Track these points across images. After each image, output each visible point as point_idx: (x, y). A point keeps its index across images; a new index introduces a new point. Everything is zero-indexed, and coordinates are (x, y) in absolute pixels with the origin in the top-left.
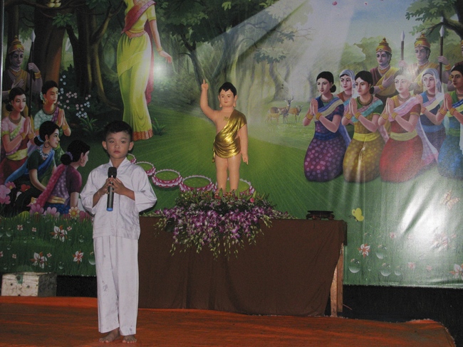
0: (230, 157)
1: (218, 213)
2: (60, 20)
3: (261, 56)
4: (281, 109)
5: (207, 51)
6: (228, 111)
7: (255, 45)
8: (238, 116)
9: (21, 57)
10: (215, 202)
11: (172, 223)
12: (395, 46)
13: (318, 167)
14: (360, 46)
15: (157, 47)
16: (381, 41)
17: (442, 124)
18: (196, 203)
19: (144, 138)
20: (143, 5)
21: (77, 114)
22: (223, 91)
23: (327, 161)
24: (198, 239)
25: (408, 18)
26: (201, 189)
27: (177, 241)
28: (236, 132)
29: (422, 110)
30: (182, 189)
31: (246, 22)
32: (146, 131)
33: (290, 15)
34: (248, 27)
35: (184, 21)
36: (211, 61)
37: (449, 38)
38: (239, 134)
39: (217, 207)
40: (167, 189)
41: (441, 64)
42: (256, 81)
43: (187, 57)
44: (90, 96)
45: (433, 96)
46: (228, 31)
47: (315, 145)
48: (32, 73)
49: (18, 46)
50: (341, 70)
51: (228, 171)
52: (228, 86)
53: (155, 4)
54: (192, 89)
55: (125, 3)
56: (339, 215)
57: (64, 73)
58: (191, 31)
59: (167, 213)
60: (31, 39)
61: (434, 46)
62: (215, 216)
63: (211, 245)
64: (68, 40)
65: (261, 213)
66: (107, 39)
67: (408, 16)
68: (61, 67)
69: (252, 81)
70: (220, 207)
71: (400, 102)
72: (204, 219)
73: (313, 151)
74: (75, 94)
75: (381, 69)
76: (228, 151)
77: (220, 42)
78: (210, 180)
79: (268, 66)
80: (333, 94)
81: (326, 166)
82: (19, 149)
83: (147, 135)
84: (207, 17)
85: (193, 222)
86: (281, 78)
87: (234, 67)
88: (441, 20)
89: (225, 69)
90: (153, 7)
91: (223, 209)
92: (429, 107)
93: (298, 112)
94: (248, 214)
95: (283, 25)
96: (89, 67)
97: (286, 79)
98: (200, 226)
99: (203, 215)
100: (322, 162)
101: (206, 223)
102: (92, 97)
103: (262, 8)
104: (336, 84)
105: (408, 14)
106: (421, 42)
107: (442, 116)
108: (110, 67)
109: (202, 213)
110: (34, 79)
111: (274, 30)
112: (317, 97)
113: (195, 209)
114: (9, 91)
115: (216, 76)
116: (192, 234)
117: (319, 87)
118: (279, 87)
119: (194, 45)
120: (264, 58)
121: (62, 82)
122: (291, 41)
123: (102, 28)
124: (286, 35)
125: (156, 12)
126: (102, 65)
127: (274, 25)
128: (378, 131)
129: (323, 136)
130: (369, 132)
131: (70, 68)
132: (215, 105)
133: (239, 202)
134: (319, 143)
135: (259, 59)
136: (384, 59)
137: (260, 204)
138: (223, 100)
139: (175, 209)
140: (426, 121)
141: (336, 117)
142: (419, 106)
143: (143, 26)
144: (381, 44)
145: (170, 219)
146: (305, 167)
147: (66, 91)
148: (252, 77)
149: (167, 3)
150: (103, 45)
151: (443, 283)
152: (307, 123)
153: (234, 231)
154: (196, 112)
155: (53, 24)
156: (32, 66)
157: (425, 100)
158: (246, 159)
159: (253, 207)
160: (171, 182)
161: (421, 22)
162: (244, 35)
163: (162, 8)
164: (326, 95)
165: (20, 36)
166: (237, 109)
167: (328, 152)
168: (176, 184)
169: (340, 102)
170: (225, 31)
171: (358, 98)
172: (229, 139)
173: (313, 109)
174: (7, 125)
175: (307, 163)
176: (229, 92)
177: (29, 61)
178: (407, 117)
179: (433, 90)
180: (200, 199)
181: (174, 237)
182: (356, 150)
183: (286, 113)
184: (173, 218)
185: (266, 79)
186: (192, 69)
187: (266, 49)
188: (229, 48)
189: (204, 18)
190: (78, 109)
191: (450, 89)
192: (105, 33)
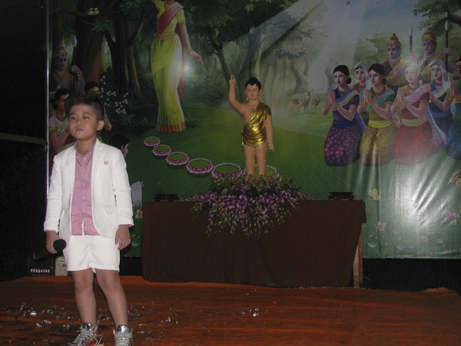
0: (258, 145)
1: (249, 197)
2: (98, 26)
3: (282, 53)
4: (301, 101)
5: (232, 50)
6: (255, 104)
7: (277, 43)
8: (263, 108)
9: (65, 61)
10: (245, 187)
11: (207, 206)
12: (404, 40)
13: (337, 152)
14: (372, 41)
15: (187, 48)
16: (392, 36)
17: (449, 110)
18: (228, 188)
19: (177, 131)
20: (173, 9)
21: (117, 111)
22: (249, 86)
23: (345, 147)
24: (231, 221)
25: (416, 14)
26: (231, 176)
27: (212, 223)
28: (262, 122)
29: (431, 97)
30: (214, 176)
31: (267, 22)
32: (180, 124)
33: (308, 14)
34: (269, 27)
35: (211, 23)
36: (236, 59)
37: (453, 31)
38: (265, 125)
39: (247, 191)
40: (200, 176)
41: (447, 55)
42: (278, 76)
43: (215, 56)
44: (127, 94)
45: (441, 85)
46: (252, 31)
47: (334, 132)
48: (74, 74)
49: (62, 51)
50: (356, 63)
51: (256, 158)
52: (253, 81)
53: (184, 9)
54: (220, 85)
55: (157, 9)
56: (357, 196)
57: (104, 73)
58: (217, 32)
59: (202, 198)
60: (73, 44)
61: (440, 40)
62: (246, 199)
63: (243, 226)
64: (107, 43)
65: (288, 196)
66: (142, 41)
67: (415, 13)
68: (101, 69)
69: (275, 76)
70: (250, 191)
71: (411, 91)
72: (236, 203)
73: (332, 138)
74: (114, 92)
75: (392, 61)
76: (255, 140)
77: (245, 41)
78: (239, 167)
79: (288, 62)
80: (349, 85)
81: (345, 152)
82: (65, 144)
83: (180, 128)
84: (231, 19)
85: (226, 206)
86: (301, 72)
87: (258, 64)
88: (446, 15)
89: (250, 65)
90: (183, 11)
91: (253, 193)
92: (437, 95)
93: (317, 103)
94: (276, 197)
95: (302, 24)
96: (126, 67)
97: (305, 73)
98: (233, 209)
99: (235, 199)
100: (341, 148)
101: (238, 206)
102: (130, 95)
103: (282, 9)
104: (351, 76)
105: (415, 11)
106: (427, 36)
107: (449, 103)
108: (145, 67)
109: (234, 197)
110: (77, 80)
111: (293, 29)
112: (334, 88)
113: (228, 194)
114: (55, 92)
115: (242, 72)
116: (226, 216)
117: (336, 80)
118: (299, 81)
119: (221, 44)
120: (285, 54)
121: (102, 82)
122: (309, 38)
123: (137, 31)
124: (304, 33)
125: (185, 16)
126: (138, 66)
127: (293, 24)
128: (391, 118)
129: (340, 124)
130: (382, 119)
131: (109, 69)
132: (242, 98)
133: (268, 186)
134: (337, 130)
135: (280, 55)
136: (394, 52)
137: (286, 187)
138: (249, 94)
139: (210, 194)
140: (434, 108)
141: (352, 107)
142: (428, 94)
143: (174, 29)
144: (391, 39)
145: (205, 203)
146: (325, 153)
147: (106, 90)
148: (275, 72)
149: (195, 8)
150: (138, 47)
151: (453, 254)
152: (326, 113)
153: (264, 212)
154: (225, 105)
155: (93, 30)
156: (75, 68)
157: (433, 89)
158: (271, 146)
159: (280, 190)
160: (203, 170)
161: (427, 18)
162: (266, 34)
163: (190, 12)
164: (343, 86)
165: (63, 42)
166: (262, 101)
167: (346, 138)
168: (209, 171)
169: (356, 92)
170: (248, 31)
171: (372, 88)
172: (255, 129)
173: (331, 99)
174: (54, 122)
175: (326, 149)
176: (255, 86)
177: (72, 64)
178: (417, 104)
179: (440, 79)
180: (232, 184)
181: (210, 219)
182: (371, 136)
183: (306, 104)
184: (208, 202)
185: (287, 73)
186: (219, 67)
187: (286, 46)
188: (252, 47)
189: (229, 20)
190: (117, 106)
191: (455, 78)
192: (139, 36)
